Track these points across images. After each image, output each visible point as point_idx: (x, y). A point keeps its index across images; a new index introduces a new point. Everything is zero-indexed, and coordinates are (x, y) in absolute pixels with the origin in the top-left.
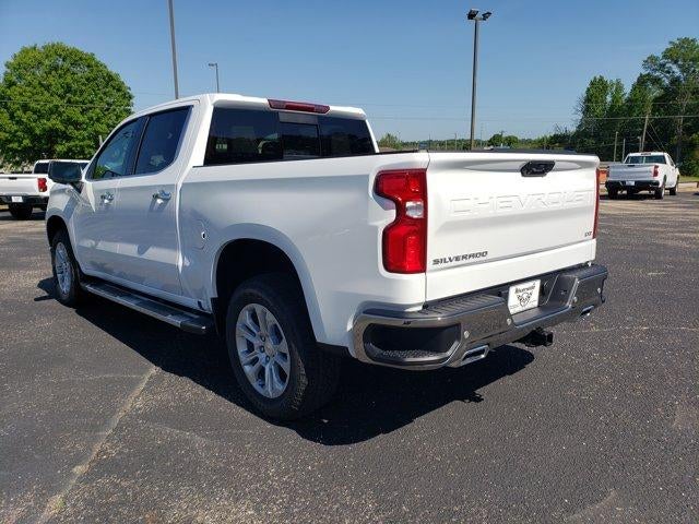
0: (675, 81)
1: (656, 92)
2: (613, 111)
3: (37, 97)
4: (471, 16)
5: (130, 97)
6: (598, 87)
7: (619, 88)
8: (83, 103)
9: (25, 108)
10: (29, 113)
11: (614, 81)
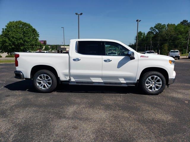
0: (157, 33)
1: (152, 35)
2: (143, 40)
3: (16, 35)
4: (137, 21)
5: (38, 35)
6: (140, 34)
7: (144, 34)
8: (28, 36)
9: (13, 37)
10: (14, 39)
11: (143, 32)
